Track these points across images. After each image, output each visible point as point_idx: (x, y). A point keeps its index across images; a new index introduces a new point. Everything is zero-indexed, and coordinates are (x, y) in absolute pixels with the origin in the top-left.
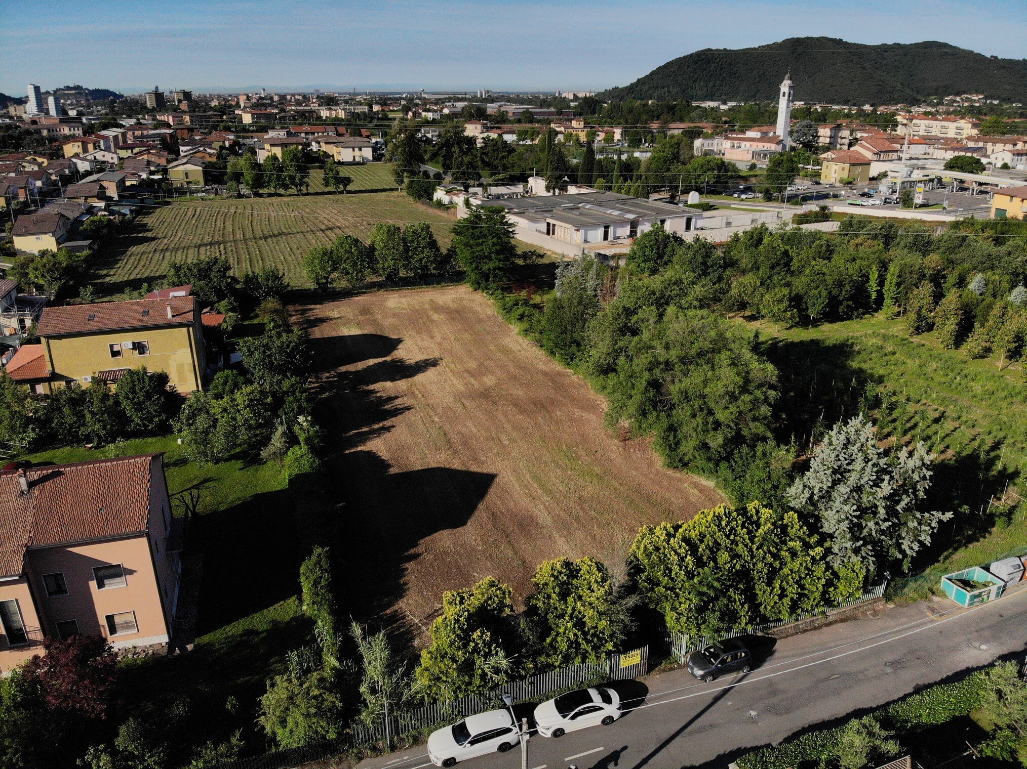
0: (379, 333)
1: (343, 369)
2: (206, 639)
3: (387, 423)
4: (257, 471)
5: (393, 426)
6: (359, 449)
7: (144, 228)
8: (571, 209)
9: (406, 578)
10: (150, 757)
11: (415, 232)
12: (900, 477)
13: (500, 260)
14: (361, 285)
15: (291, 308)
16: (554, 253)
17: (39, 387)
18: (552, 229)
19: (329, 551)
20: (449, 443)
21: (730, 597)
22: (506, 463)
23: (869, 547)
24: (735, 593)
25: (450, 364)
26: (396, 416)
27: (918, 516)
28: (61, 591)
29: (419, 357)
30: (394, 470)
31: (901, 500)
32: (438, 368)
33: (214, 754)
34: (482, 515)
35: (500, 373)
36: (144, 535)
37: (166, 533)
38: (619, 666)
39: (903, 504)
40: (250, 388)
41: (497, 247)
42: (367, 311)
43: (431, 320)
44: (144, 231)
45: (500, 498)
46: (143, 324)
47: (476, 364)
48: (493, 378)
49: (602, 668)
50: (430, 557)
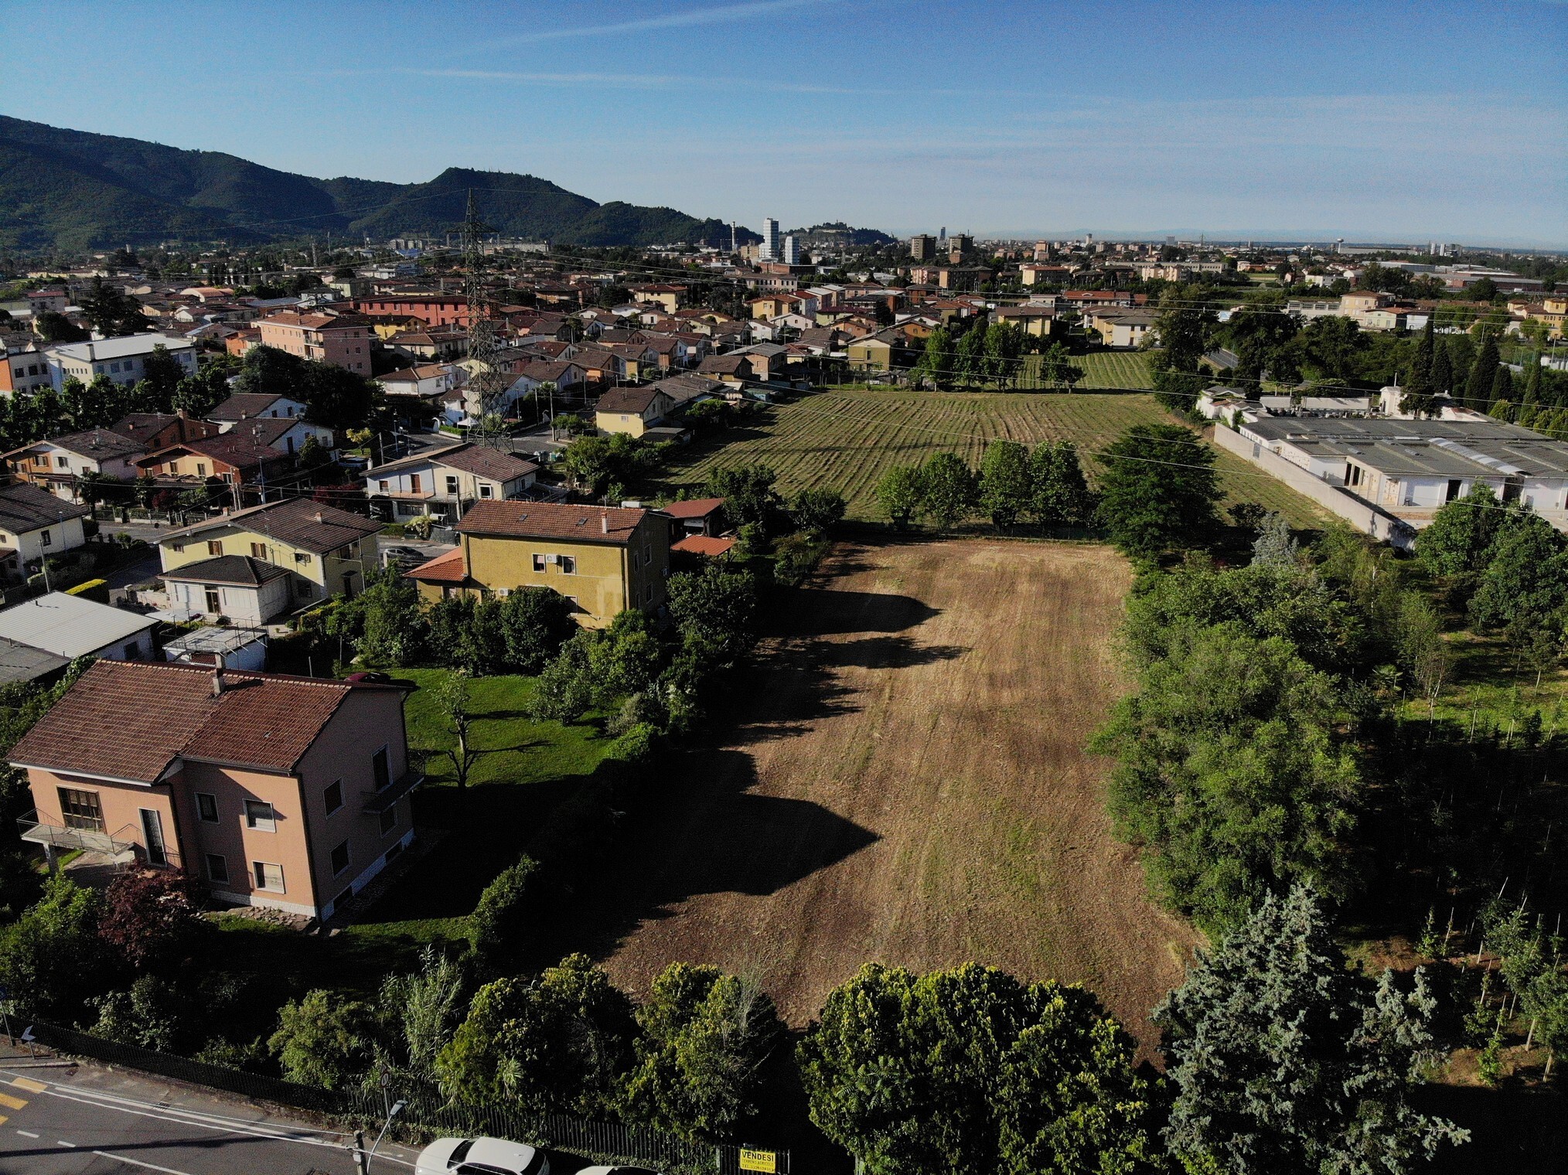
0: (919, 598)
1: (824, 638)
2: (360, 929)
3: (807, 724)
4: (601, 745)
5: (811, 730)
6: (741, 749)
8: (1411, 445)
9: (629, 939)
10: (155, 1026)
11: (1047, 457)
12: (1376, 1026)
13: (1161, 512)
14: (953, 526)
15: (840, 546)
16: (1331, 514)
17: (453, 592)
18: (1354, 475)
19: (536, 867)
20: (861, 773)
21: (935, 1126)
22: (913, 825)
23: (1248, 1138)
24: (943, 1121)
25: (975, 662)
26: (828, 716)
27: (1400, 1116)
28: (214, 818)
29: (941, 641)
30: (754, 790)
31: (1359, 1072)
32: (952, 662)
33: (219, 1053)
34: (805, 888)
35: (1038, 690)
36: (292, 776)
37: (378, 787)
38: (738, 1163)
39: (1360, 1080)
40: (634, 636)
41: (1159, 491)
42: (932, 564)
43: (1012, 590)
44: (764, 424)
45: (853, 873)
46: (572, 534)
47: (1015, 667)
48: (1019, 694)
49: (709, 1157)
50: (683, 921)
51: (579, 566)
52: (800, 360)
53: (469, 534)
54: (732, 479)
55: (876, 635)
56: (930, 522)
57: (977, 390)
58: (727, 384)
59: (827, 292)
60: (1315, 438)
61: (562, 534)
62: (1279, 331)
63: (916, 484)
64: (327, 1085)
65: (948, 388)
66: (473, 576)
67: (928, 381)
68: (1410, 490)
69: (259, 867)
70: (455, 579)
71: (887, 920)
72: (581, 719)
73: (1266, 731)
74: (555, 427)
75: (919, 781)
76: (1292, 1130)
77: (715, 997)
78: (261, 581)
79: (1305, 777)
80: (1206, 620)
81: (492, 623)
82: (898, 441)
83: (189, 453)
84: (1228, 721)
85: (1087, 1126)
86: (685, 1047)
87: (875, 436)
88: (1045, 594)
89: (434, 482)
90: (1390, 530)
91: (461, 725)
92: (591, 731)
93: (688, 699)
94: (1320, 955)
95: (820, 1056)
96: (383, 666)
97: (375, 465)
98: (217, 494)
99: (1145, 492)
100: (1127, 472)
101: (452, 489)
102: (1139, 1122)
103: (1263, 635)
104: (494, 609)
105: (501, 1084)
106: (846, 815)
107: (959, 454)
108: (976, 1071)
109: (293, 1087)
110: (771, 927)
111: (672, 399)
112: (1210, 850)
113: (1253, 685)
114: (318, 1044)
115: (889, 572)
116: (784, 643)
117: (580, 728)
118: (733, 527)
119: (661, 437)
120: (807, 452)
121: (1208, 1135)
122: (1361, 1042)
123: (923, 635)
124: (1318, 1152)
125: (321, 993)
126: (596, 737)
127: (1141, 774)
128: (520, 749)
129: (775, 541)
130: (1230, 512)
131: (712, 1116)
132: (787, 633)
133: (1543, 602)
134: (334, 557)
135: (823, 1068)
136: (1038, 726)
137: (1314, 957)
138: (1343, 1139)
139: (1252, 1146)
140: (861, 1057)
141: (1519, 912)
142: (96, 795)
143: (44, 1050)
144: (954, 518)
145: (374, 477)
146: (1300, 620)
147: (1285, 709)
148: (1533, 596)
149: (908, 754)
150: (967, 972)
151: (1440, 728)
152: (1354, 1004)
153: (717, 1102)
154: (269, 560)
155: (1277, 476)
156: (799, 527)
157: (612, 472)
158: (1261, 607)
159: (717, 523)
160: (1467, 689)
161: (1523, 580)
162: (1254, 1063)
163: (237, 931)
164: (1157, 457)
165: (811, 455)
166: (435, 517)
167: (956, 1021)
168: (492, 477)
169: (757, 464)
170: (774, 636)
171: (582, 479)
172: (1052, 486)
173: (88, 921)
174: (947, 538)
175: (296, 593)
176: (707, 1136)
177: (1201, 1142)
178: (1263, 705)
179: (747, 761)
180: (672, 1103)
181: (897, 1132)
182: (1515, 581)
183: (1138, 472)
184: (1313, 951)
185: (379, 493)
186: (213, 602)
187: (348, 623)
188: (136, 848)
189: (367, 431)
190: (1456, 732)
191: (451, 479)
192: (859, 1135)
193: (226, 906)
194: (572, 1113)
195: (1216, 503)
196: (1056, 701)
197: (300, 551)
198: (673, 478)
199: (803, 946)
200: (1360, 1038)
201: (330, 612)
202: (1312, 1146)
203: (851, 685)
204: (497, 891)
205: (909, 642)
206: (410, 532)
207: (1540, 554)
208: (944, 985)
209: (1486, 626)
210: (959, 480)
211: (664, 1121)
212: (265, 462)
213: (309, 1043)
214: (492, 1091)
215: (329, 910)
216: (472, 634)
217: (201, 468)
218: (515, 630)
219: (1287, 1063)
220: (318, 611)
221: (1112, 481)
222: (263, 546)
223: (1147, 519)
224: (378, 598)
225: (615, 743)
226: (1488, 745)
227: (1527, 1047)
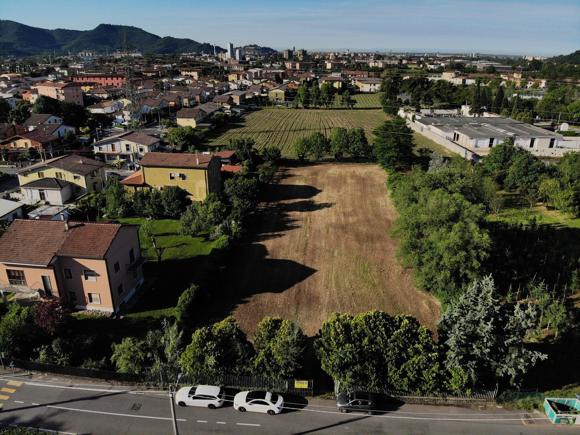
0: (313, 186)
1: (282, 202)
2: (131, 315)
3: (282, 233)
4: (207, 244)
5: (284, 235)
6: (260, 243)
7: (243, 120)
8: (476, 126)
9: (234, 312)
10: (63, 357)
11: (354, 132)
12: (514, 322)
13: (396, 152)
14: (320, 159)
15: (280, 168)
16: (450, 151)
17: (138, 189)
18: (457, 137)
20: (305, 249)
21: (366, 366)
22: (327, 266)
23: (474, 362)
24: (369, 365)
25: (337, 208)
26: (289, 230)
27: (523, 352)
28: (71, 277)
29: (324, 201)
30: (268, 257)
31: (510, 338)
32: (329, 208)
33: (89, 364)
34: (294, 290)
35: (361, 217)
36: (103, 259)
37: (131, 262)
38: (294, 386)
39: (510, 341)
40: (216, 203)
41: (396, 144)
42: (315, 173)
43: (345, 182)
44: (242, 122)
45: (309, 283)
46: (185, 165)
47: (352, 209)
48: (355, 219)
49: (283, 384)
50: (252, 304)
51: (188, 177)
52: (251, 97)
53: (144, 166)
54: (239, 143)
55: (301, 200)
56: (312, 158)
57: (318, 109)
58: (225, 106)
59: (256, 71)
60: (442, 124)
61: (181, 165)
62: (426, 85)
63: (307, 144)
64: (137, 372)
65: (307, 108)
66: (147, 183)
67: (300, 105)
68: (477, 143)
69: (90, 295)
70: (139, 184)
71: (325, 299)
72: (198, 235)
74: (161, 124)
75: (326, 251)
76: (488, 359)
77: (283, 328)
78: (61, 187)
79: (471, 241)
80: (431, 188)
81: (158, 200)
82: (294, 128)
83: (21, 138)
84: (443, 223)
85: (419, 362)
86: (275, 346)
87: (284, 127)
88: (357, 183)
89: (121, 147)
90: (472, 156)
91: (154, 239)
92: (202, 239)
93: (239, 226)
94: (496, 299)
95: (324, 346)
96: (115, 218)
97: (97, 141)
98: (34, 154)
99: (391, 144)
100: (384, 137)
101: (128, 149)
102: (437, 360)
103: (451, 193)
104: (158, 195)
105: (207, 366)
106: (303, 264)
107: (322, 132)
108: (380, 346)
110: (285, 304)
111: (206, 112)
112: (439, 268)
113: (452, 210)
114: (132, 357)
115: (301, 177)
116: (267, 204)
117: (198, 238)
118: (240, 161)
119: (204, 127)
120: (260, 133)
121: (461, 362)
122: (509, 328)
123: (317, 199)
124: (496, 366)
125: (129, 339)
126: (205, 241)
127: (411, 243)
128: (177, 246)
129: (258, 167)
130: (418, 151)
131: (286, 370)
132: (268, 201)
133: (531, 180)
134: (89, 177)
135: (325, 350)
136: (363, 229)
137: (494, 300)
138: (505, 361)
139: (475, 365)
140: (340, 345)
141: (542, 284)
142: (22, 272)
143: (18, 370)
144: (321, 157)
145: (96, 145)
148: (527, 178)
149: (321, 242)
150: (374, 313)
151: (500, 224)
152: (507, 315)
153: (288, 365)
154: (63, 179)
155: (430, 138)
156: (265, 161)
157: (188, 141)
159: (234, 160)
161: (524, 172)
162: (474, 337)
164: (394, 131)
165: (262, 134)
166: (122, 160)
167: (372, 330)
168: (144, 144)
169: (248, 137)
170: (263, 202)
171: (176, 144)
172: (356, 144)
174: (319, 164)
175: (75, 191)
176: (284, 377)
177: (459, 365)
179: (263, 247)
180: (271, 366)
181: (353, 370)
182: (521, 173)
183: (388, 137)
184: (493, 298)
185: (99, 152)
186: (42, 196)
187: (99, 202)
189: (88, 128)
190: (506, 225)
191: (127, 145)
192: (340, 372)
193: (77, 311)
194: (233, 373)
195: (413, 148)
196: (368, 220)
197: (75, 175)
198: (211, 143)
200: (508, 326)
201: (92, 198)
202: (494, 364)
203: (296, 218)
204: (184, 297)
205: (313, 202)
206: (113, 167)
207: (530, 163)
208: (366, 318)
209: (510, 188)
210: (322, 141)
211: (268, 373)
212: (51, 141)
213: (129, 357)
214: (203, 368)
215: (118, 309)
216: (150, 204)
217: (26, 144)
218: (167, 202)
219: (487, 336)
220: (86, 198)
221: (379, 141)
222: (60, 173)
223: (391, 154)
224: (112, 192)
225: (213, 243)
226: (517, 230)
227: (547, 329)
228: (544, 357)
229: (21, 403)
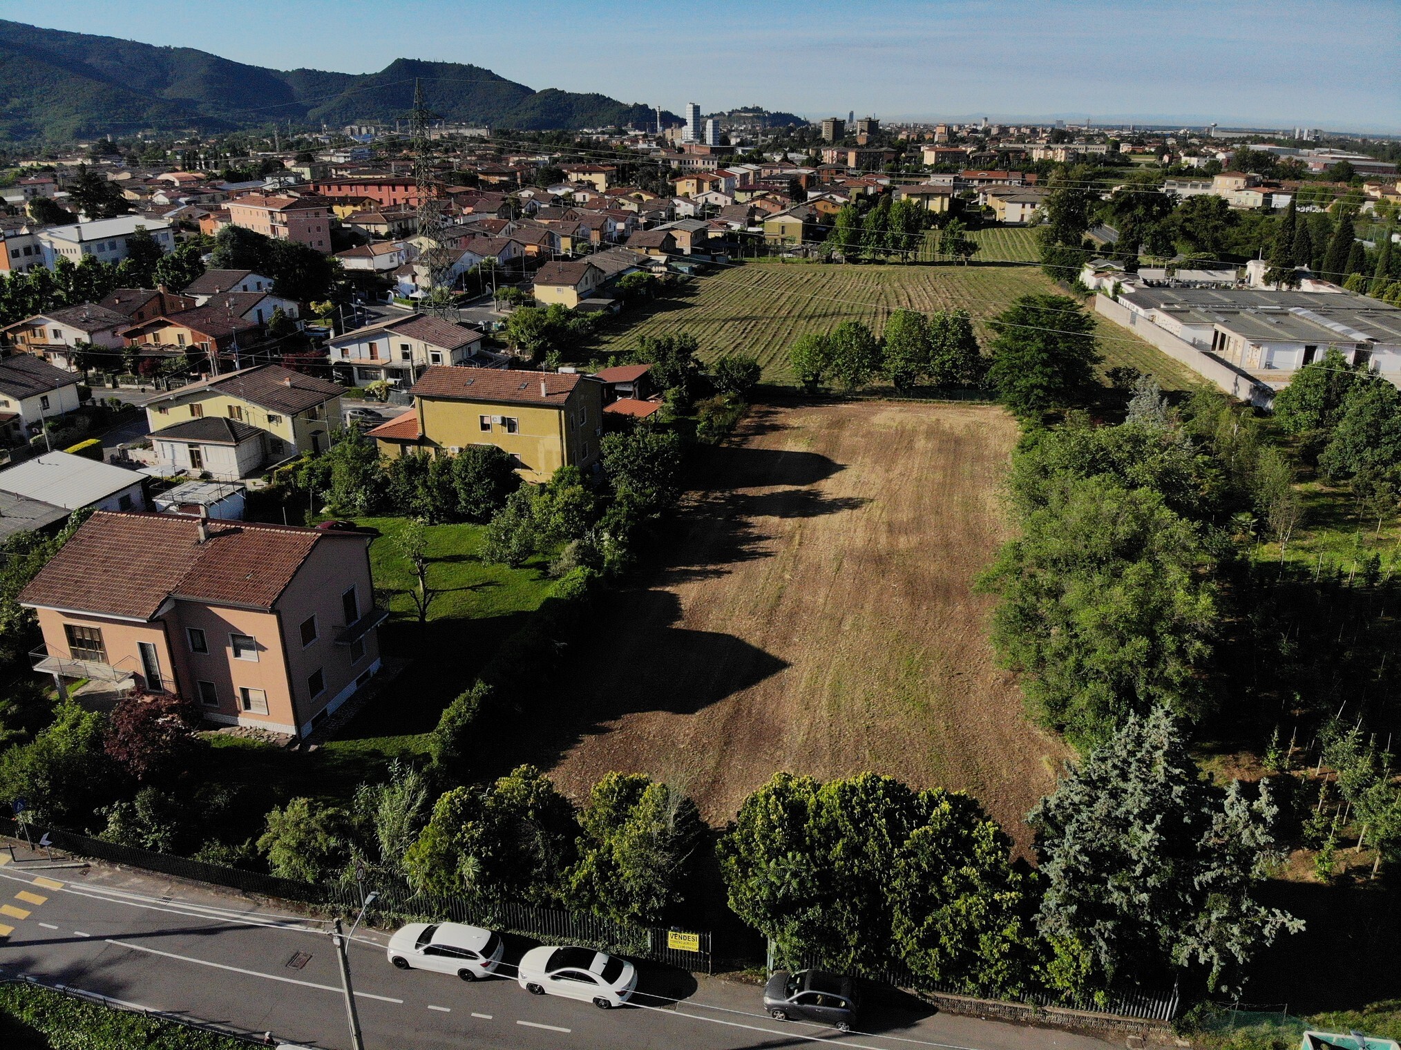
0: (827, 455)
1: (741, 491)
2: (335, 745)
3: (726, 567)
4: (545, 585)
5: (730, 572)
6: (667, 589)
7: (692, 291)
8: (1273, 314)
9: (571, 752)
10: (156, 831)
11: (944, 325)
12: (1224, 829)
13: (1046, 375)
14: (859, 389)
15: (756, 408)
16: (1200, 378)
17: (410, 449)
18: (1220, 341)
19: (489, 691)
20: (773, 610)
21: (836, 912)
22: (818, 654)
23: (1110, 925)
24: (844, 908)
25: (875, 511)
26: (744, 560)
27: (1244, 908)
28: (204, 649)
29: (846, 493)
30: (679, 625)
31: (1208, 869)
32: (855, 512)
33: (214, 853)
34: (723, 708)
35: (931, 535)
36: (271, 612)
37: (348, 622)
38: (666, 943)
39: (1209, 876)
40: (571, 490)
41: (1045, 356)
42: (839, 424)
43: (910, 447)
44: (688, 296)
45: (766, 695)
46: (514, 398)
47: (911, 515)
48: (914, 540)
49: (641, 938)
50: (618, 736)
51: (521, 426)
52: (720, 235)
53: (422, 397)
54: (658, 347)
55: (788, 488)
56: (837, 386)
57: (882, 263)
58: (653, 258)
59: (745, 171)
60: (1187, 307)
61: (505, 397)
62: (1156, 208)
63: (825, 350)
64: (310, 881)
65: (854, 260)
66: (427, 435)
67: (837, 255)
68: (1270, 355)
69: (245, 692)
70: (412, 437)
71: (795, 736)
72: (526, 562)
73: (1133, 571)
74: (497, 297)
75: (824, 616)
76: (1148, 918)
77: (646, 802)
78: (238, 440)
79: (1167, 611)
80: (1083, 473)
81: (445, 478)
82: (810, 310)
83: (170, 324)
84: (1101, 562)
85: (969, 913)
86: (620, 844)
87: (788, 306)
88: (940, 450)
89: (390, 350)
90: (1252, 391)
91: (421, 568)
92: (535, 573)
93: (621, 545)
94: (1176, 767)
95: (737, 852)
96: (349, 516)
97: (336, 334)
98: (196, 362)
99: (1032, 357)
100: (1016, 339)
101: (406, 356)
102: (1015, 910)
103: (1133, 486)
104: (446, 465)
105: (461, 877)
106: (760, 646)
107: (865, 322)
108: (872, 865)
109: (279, 881)
110: (695, 740)
111: (603, 272)
112: (1081, 675)
113: (1123, 531)
114: (301, 844)
115: (800, 431)
116: (705, 496)
117: (525, 571)
118: (659, 391)
119: (593, 308)
120: (726, 321)
121: (1074, 921)
122: (1211, 843)
123: (830, 488)
124: (1170, 938)
125: (303, 800)
126: (540, 578)
127: (1022, 610)
128: (473, 588)
129: (698, 403)
130: (1108, 374)
131: (644, 903)
132: (709, 487)
133: (1386, 457)
134: (302, 418)
135: (739, 862)
136: (930, 567)
137: (1170, 769)
138: (1193, 927)
139: (1113, 931)
140: (773, 853)
141: (1354, 732)
142: (98, 630)
143: (60, 853)
144: (859, 382)
145: (336, 345)
146: (1167, 472)
147: (1151, 552)
148: (1377, 451)
149: (815, 593)
150: (865, 781)
151: (1289, 568)
152: (1205, 810)
153: (648, 892)
154: (245, 421)
155: (1151, 341)
156: (719, 391)
157: (549, 340)
158: (1132, 460)
159: (645, 387)
160: (1314, 534)
161: (1368, 437)
162: (1116, 860)
163: (227, 748)
164: (1042, 324)
165: (730, 323)
166: (391, 381)
167: (855, 822)
168: (442, 345)
169: (681, 333)
170: (696, 489)
171: (522, 346)
172: (949, 351)
173: (95, 741)
174: (853, 400)
175: (269, 449)
176: (641, 920)
177: (1069, 927)
178: (1132, 549)
179: (673, 600)
180: (609, 892)
181: (804, 918)
182: (1362, 438)
183: (1025, 338)
184: (1170, 763)
185: (341, 360)
186: (196, 459)
187: (317, 477)
188: (135, 676)
189: (328, 304)
190: (1303, 572)
191: (404, 347)
192: (770, 919)
193: (217, 727)
194: (523, 901)
195: (1095, 366)
196: (947, 545)
197: (272, 413)
198: (604, 346)
199: (722, 757)
200: (1209, 839)
201: (300, 467)
202: (1165, 932)
203: (765, 533)
204: (455, 711)
205: (817, 494)
206: (370, 395)
207: (1385, 413)
208: (844, 791)
209: (1335, 478)
210: (864, 346)
211: (602, 908)
212: (238, 333)
213: (293, 843)
214: (453, 883)
215: (308, 729)
216: (427, 487)
217: (181, 338)
218: (466, 484)
219: (1145, 861)
220: (290, 467)
221: (1003, 347)
222: (239, 408)
223: (1033, 381)
224: (343, 455)
225: (557, 584)
226: (1332, 585)
227: (1358, 849)
228: (1297, 925)
229: (51, 928)
